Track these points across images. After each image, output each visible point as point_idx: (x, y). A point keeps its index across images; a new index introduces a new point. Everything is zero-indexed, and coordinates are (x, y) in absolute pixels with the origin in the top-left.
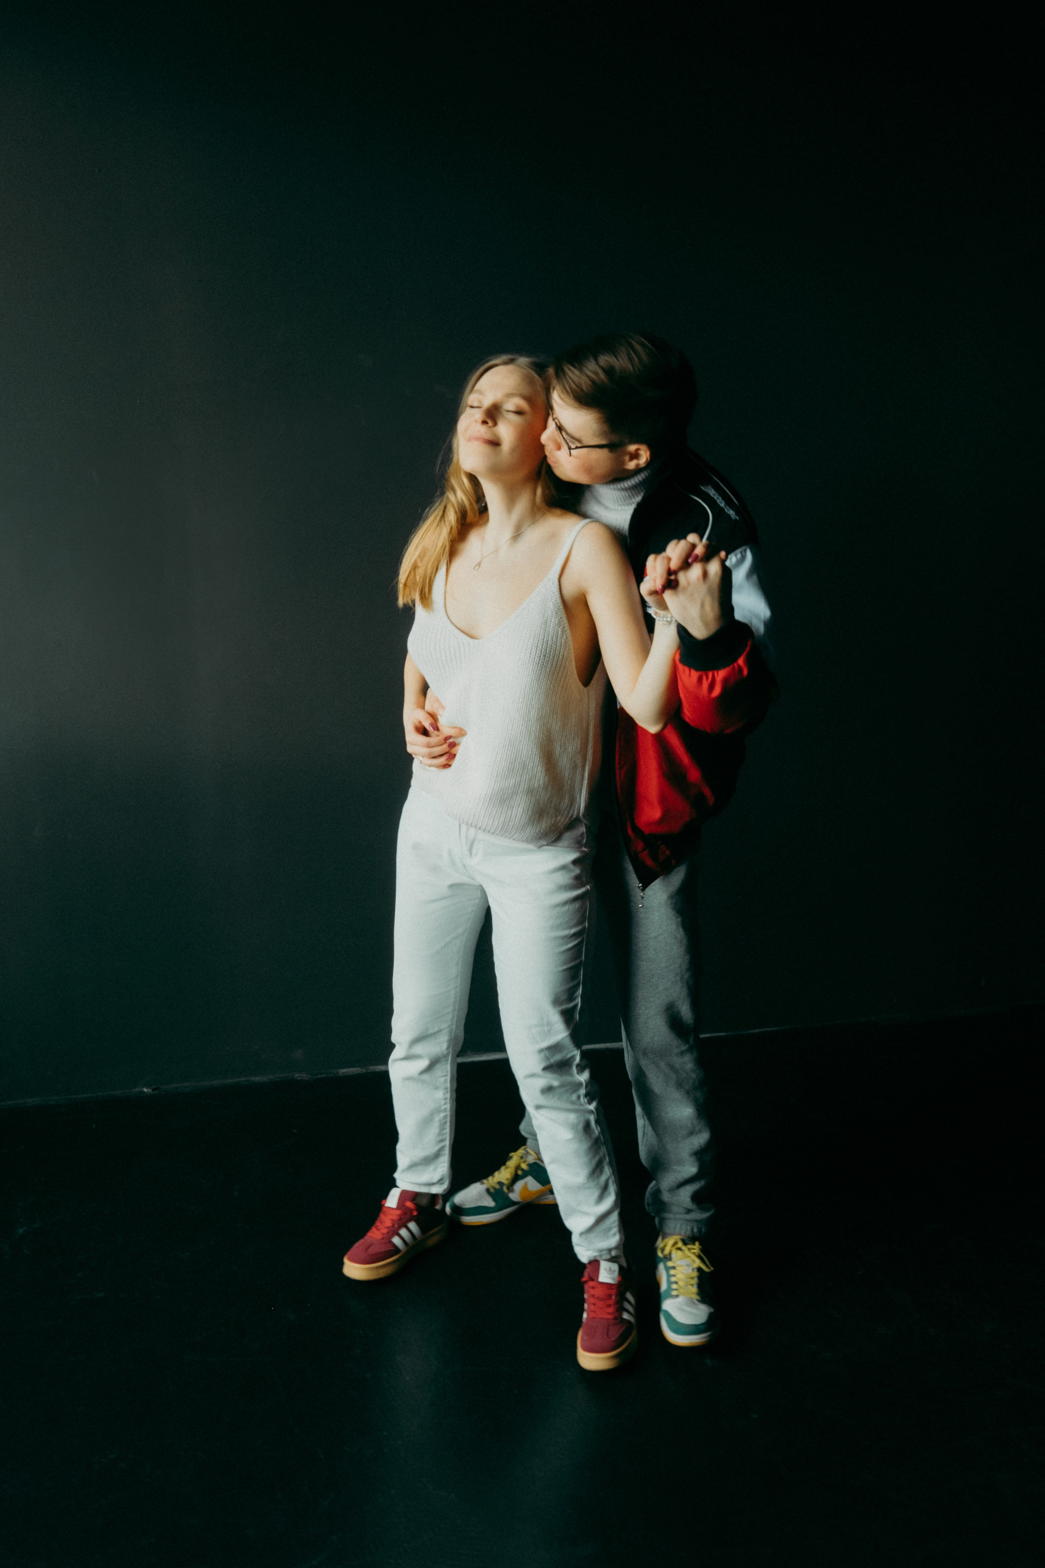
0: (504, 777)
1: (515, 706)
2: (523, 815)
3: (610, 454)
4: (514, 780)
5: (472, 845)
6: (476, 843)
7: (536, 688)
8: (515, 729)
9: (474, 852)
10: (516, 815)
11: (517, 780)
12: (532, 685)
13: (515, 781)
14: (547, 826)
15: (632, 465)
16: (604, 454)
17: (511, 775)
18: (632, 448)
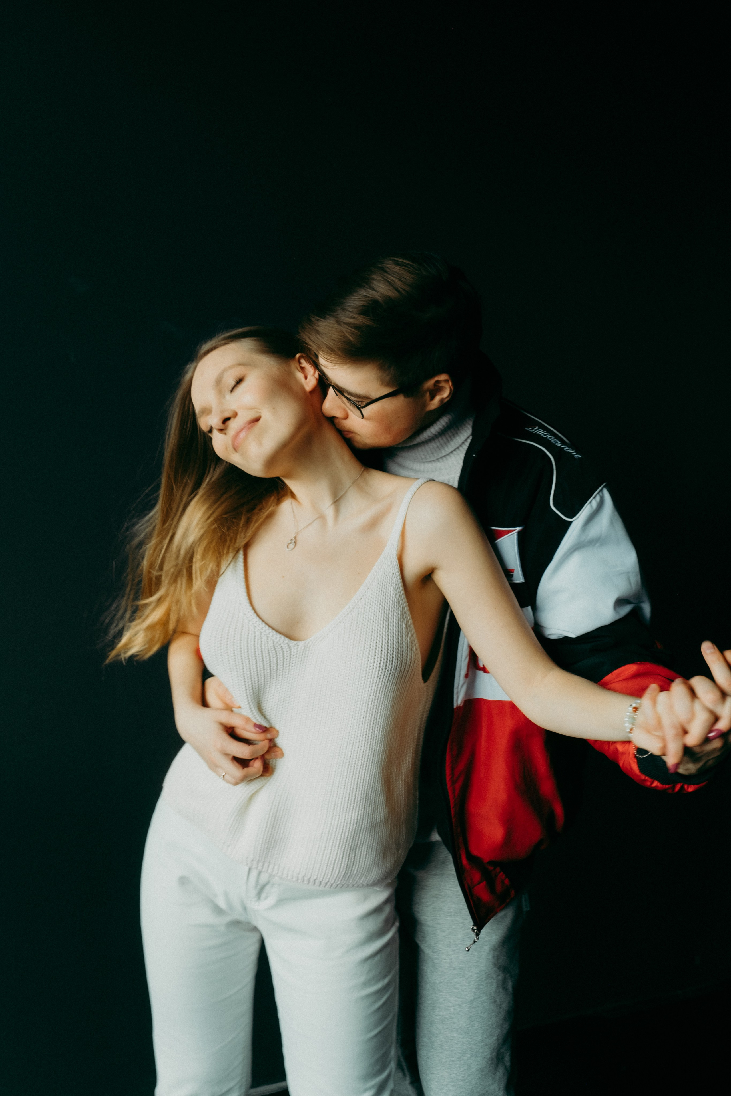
0: (343, 810)
1: (355, 721)
2: (367, 855)
3: (407, 400)
4: (356, 814)
5: (263, 888)
6: (267, 887)
7: (382, 698)
8: (356, 749)
9: (263, 896)
10: (360, 856)
11: (359, 813)
12: (378, 695)
13: (358, 814)
14: (391, 865)
15: (435, 404)
16: (399, 402)
17: (351, 808)
18: (430, 384)
